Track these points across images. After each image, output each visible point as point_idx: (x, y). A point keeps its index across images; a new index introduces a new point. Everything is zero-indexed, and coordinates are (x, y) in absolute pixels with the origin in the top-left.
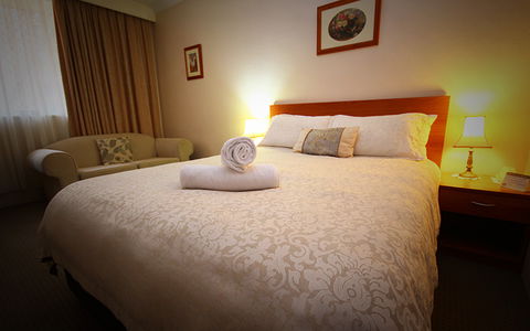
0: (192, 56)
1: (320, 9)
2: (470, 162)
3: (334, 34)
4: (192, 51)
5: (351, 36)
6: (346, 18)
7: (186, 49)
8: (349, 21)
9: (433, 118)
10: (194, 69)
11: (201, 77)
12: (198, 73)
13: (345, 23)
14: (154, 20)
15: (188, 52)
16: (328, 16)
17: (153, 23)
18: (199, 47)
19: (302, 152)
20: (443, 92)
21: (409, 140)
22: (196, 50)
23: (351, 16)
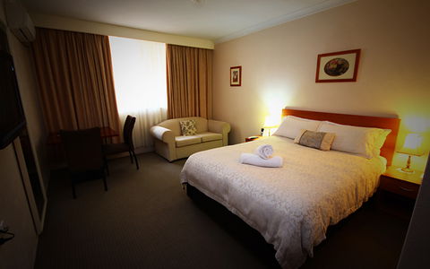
0: (235, 73)
1: (320, 56)
2: (409, 162)
3: (327, 71)
4: (235, 70)
5: (339, 74)
6: (336, 63)
7: (232, 68)
8: (338, 65)
9: (388, 132)
10: (235, 80)
11: (240, 85)
12: (238, 83)
13: (335, 66)
14: (212, 48)
15: (233, 70)
16: (324, 61)
17: (212, 50)
18: (240, 67)
19: (299, 144)
20: (397, 116)
21: (367, 146)
22: (238, 70)
23: (340, 63)
